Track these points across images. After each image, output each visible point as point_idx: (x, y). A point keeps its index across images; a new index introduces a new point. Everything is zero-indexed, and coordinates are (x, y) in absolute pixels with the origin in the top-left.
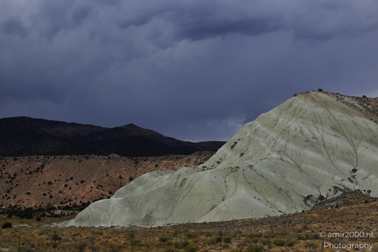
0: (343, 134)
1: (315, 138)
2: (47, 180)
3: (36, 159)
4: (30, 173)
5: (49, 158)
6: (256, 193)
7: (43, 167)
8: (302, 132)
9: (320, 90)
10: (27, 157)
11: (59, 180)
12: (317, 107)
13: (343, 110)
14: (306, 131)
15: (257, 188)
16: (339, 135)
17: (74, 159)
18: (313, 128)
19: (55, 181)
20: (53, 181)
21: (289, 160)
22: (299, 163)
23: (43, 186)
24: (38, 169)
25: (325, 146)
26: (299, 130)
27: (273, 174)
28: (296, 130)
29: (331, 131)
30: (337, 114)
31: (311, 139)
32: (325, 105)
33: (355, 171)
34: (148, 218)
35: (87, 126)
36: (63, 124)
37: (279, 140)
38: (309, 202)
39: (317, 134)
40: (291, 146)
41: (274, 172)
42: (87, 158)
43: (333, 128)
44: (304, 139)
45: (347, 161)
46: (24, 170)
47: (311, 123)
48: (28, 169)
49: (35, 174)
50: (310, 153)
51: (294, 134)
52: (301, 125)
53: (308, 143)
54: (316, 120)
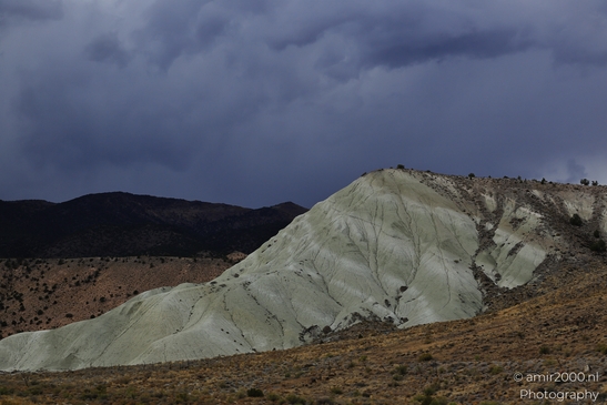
0: (410, 235)
1: (364, 239)
2: (100, 295)
3: (89, 263)
4: (77, 284)
5: (108, 261)
6: (230, 323)
7: (97, 274)
8: (348, 231)
9: (401, 167)
10: (78, 259)
11: (117, 296)
12: (384, 193)
13: (423, 198)
14: (354, 231)
15: (234, 316)
16: (401, 235)
17: (144, 263)
18: (368, 226)
19: (112, 296)
20: (108, 296)
21: (314, 274)
22: (327, 279)
23: (92, 305)
24: (90, 277)
25: (375, 253)
26: (344, 227)
27: (272, 295)
28: (339, 228)
29: (391, 229)
30: (411, 204)
31: (357, 242)
32: (398, 189)
33: (404, 289)
34: (72, 358)
35: (218, 205)
36: (181, 203)
37: (312, 243)
38: (306, 337)
39: (371, 234)
40: (325, 252)
41: (277, 292)
42: (163, 261)
43: (395, 225)
44: (347, 241)
45: (399, 274)
46: (69, 279)
47: (366, 217)
48: (74, 278)
49: (84, 286)
50: (347, 263)
51: (334, 234)
52: (350, 220)
53: (352, 248)
54: (376, 212)
